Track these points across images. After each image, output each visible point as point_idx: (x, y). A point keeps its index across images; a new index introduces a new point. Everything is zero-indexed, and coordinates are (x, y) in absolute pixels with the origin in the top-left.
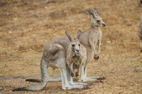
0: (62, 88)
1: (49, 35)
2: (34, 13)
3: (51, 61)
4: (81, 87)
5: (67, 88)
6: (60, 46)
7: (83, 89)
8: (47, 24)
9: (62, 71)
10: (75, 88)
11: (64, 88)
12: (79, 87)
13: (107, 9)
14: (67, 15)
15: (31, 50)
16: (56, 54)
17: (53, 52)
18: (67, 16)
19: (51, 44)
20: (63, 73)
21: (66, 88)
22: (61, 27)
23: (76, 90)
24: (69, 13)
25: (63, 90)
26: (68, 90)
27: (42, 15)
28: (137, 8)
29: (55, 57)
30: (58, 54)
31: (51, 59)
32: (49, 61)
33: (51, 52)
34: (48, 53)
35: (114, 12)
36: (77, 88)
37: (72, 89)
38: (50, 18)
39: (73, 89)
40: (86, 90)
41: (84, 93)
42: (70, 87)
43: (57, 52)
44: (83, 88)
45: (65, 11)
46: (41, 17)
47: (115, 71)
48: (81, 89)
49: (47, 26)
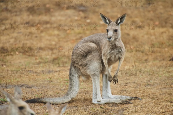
0: (92, 102)
1: (34, 35)
2: (4, 6)
3: (82, 68)
4: (118, 101)
5: (100, 102)
6: (93, 45)
7: (120, 104)
8: (28, 21)
9: (94, 78)
10: (110, 101)
11: (94, 101)
12: (116, 101)
13: (103, 4)
14: (52, 10)
15: (17, 53)
16: (88, 57)
17: (84, 54)
18: (52, 12)
19: (81, 44)
20: (95, 81)
21: (98, 102)
22: (48, 26)
23: (111, 105)
24: (53, 9)
25: (93, 104)
26: (101, 104)
27: (16, 9)
28: (145, 6)
29: (86, 60)
30: (91, 56)
31: (81, 64)
32: (80, 67)
33: (82, 54)
34: (78, 56)
35: (115, 9)
36: (112, 101)
37: (106, 104)
38: (28, 13)
39: (108, 104)
40: (125, 105)
41: (124, 108)
42: (103, 101)
43: (90, 53)
44: (121, 102)
45: (48, 6)
46: (16, 12)
47: (153, 83)
48: (119, 104)
49: (29, 24)
